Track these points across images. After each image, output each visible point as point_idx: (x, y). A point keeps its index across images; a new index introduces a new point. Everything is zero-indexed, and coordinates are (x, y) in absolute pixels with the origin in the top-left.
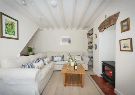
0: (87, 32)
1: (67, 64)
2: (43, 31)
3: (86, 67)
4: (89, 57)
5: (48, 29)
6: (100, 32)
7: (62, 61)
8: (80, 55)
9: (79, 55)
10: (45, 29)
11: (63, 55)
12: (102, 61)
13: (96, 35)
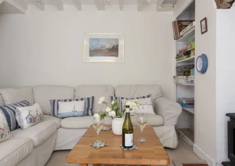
0: (174, 19)
1: (96, 125)
2: (23, 13)
3: (169, 137)
4: (179, 101)
5: (43, 9)
6: (219, 7)
7: (88, 115)
8: (148, 96)
9: (145, 95)
10: (30, 6)
11: (90, 97)
12: (227, 115)
13: (203, 22)
